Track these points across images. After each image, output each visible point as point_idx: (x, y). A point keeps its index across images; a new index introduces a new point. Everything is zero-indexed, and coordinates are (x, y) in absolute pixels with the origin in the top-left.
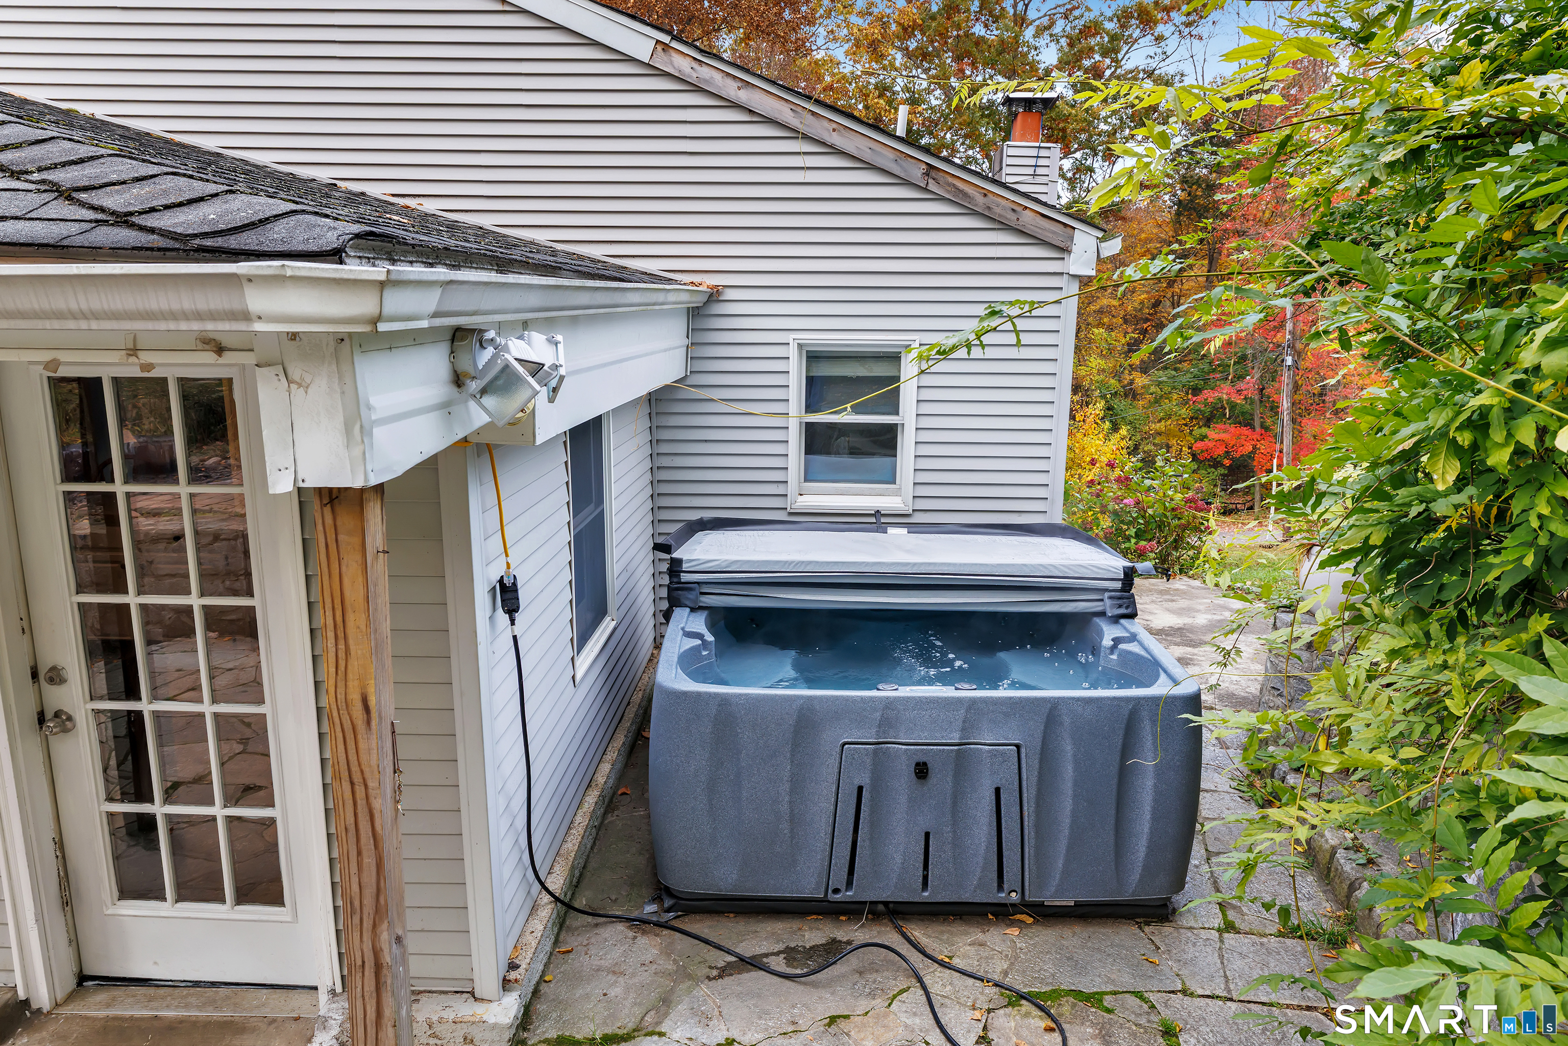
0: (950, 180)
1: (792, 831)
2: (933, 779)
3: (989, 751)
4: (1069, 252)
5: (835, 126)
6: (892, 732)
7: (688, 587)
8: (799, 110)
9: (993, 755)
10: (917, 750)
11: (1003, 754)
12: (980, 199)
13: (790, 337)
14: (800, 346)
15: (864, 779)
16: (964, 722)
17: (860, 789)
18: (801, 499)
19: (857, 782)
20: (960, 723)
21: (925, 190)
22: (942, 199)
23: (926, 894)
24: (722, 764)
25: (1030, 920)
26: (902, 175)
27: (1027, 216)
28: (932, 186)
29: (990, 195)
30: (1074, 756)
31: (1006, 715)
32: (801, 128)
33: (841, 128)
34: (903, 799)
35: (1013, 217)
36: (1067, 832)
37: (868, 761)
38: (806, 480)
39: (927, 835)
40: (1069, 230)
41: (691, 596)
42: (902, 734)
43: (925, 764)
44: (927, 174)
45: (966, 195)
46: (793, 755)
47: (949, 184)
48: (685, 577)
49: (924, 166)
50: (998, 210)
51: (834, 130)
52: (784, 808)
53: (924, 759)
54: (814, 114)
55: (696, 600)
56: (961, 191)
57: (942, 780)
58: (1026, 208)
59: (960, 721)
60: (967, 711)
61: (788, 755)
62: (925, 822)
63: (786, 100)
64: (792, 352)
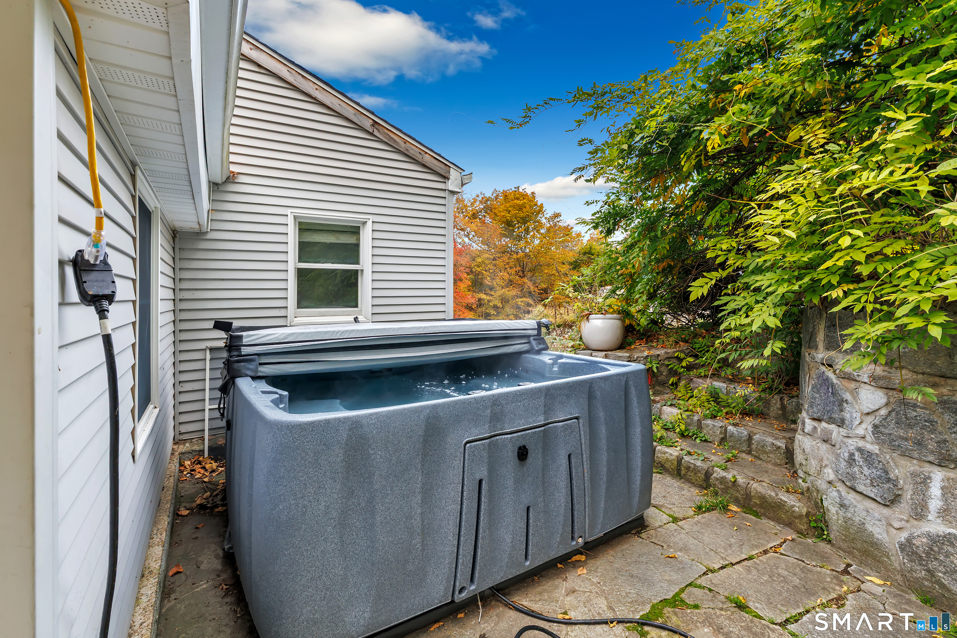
0: (386, 131)
1: (423, 544)
2: (530, 459)
3: (563, 426)
4: (448, 179)
5: (317, 87)
6: (499, 426)
7: (248, 359)
8: (293, 72)
9: (565, 428)
10: (518, 436)
11: (570, 426)
12: (402, 144)
13: (288, 211)
14: (295, 217)
15: (482, 472)
16: (545, 406)
17: (480, 482)
18: (296, 319)
19: (478, 477)
20: (542, 408)
21: (372, 134)
22: (381, 141)
23: (528, 563)
24: (353, 492)
25: (583, 558)
26: (359, 123)
27: (427, 157)
28: (376, 133)
29: (408, 143)
30: (605, 419)
31: (568, 396)
32: (295, 83)
33: (321, 89)
34: (510, 483)
35: (420, 156)
36: (605, 478)
37: (485, 454)
38: (298, 308)
39: (528, 508)
40: (447, 168)
41: (251, 367)
42: (506, 425)
43: (524, 447)
44: (373, 125)
45: (395, 141)
46: (423, 465)
47: (386, 134)
48: (245, 350)
49: (371, 121)
50: (412, 152)
51: (317, 89)
52: (417, 522)
53: (524, 443)
54: (303, 76)
55: (256, 371)
56: (392, 138)
57: (534, 458)
58: (426, 153)
59: (542, 406)
60: (545, 398)
61: (419, 466)
62: (526, 499)
63: (285, 64)
64: (290, 221)
